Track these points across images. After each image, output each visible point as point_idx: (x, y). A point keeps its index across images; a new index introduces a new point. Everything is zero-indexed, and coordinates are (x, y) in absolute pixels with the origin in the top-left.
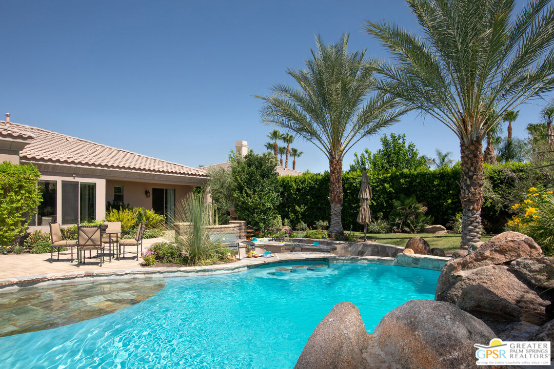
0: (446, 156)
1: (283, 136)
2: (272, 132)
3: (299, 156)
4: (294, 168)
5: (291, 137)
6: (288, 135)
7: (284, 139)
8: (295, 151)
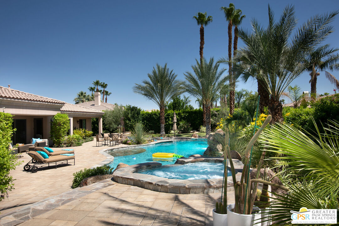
0: (188, 98)
1: (101, 84)
2: (95, 81)
3: (109, 95)
4: (106, 102)
5: (106, 85)
6: (104, 83)
7: (102, 86)
8: (107, 92)
